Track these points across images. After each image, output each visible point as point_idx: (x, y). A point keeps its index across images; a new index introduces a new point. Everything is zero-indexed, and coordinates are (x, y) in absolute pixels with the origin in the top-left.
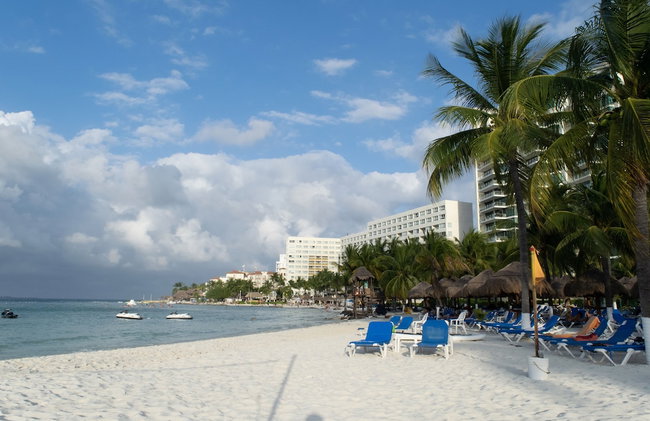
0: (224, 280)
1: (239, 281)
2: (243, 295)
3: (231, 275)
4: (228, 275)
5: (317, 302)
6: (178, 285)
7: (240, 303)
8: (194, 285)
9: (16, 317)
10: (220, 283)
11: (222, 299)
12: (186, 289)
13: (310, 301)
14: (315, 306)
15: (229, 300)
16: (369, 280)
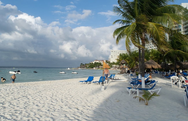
0: (94, 63)
1: (97, 63)
2: (98, 66)
3: (96, 61)
4: (95, 61)
5: (118, 69)
6: (82, 64)
7: (97, 69)
8: (86, 64)
9: (37, 72)
10: (92, 63)
11: (93, 68)
12: (84, 65)
13: (116, 68)
14: (118, 70)
15: (95, 68)
16: (125, 63)
